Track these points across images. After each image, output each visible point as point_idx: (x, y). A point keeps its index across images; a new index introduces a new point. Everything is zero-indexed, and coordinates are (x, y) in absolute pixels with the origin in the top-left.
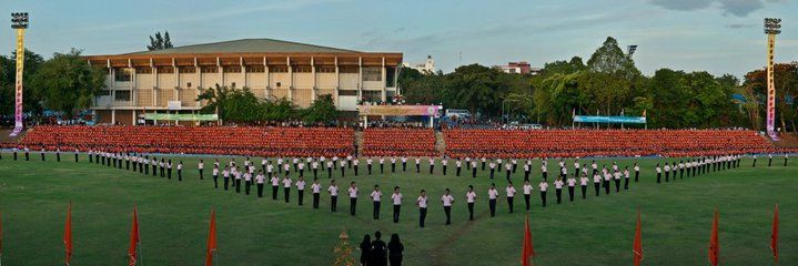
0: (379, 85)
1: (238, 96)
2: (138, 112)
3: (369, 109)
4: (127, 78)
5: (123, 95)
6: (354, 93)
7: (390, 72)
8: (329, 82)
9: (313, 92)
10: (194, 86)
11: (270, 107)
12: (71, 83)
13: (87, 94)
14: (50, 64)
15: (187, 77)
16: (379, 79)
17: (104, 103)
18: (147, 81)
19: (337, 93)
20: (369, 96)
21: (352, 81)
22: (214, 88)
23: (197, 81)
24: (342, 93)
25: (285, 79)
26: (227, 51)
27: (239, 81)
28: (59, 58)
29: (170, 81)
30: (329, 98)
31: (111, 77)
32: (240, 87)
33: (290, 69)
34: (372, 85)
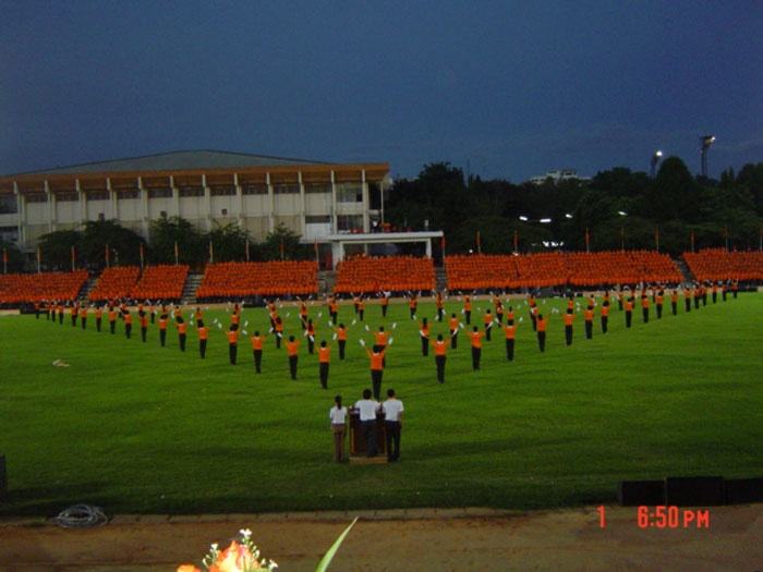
0: (360, 208)
4: (13, 209)
6: (326, 219)
7: (374, 188)
8: (292, 205)
9: (272, 221)
16: (359, 198)
19: (303, 220)
20: (346, 223)
21: (322, 203)
24: (310, 219)
32: (172, 216)
33: (239, 190)
34: (350, 208)
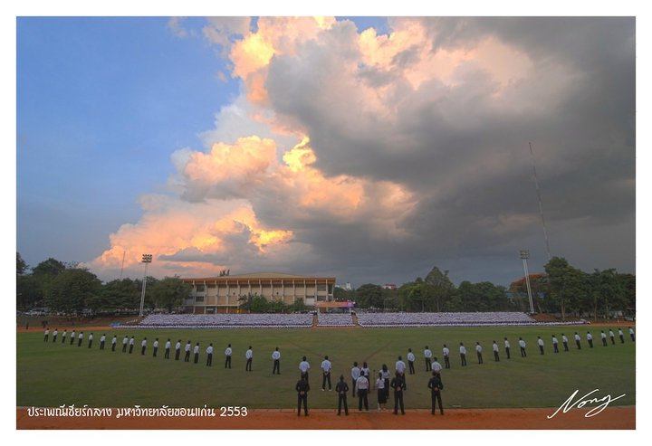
0: (325, 293)
1: (258, 299)
2: (207, 307)
3: (320, 303)
4: (203, 290)
5: (200, 299)
6: (313, 297)
7: (330, 286)
8: (302, 292)
9: (294, 297)
10: (237, 294)
11: (273, 304)
12: (173, 292)
13: (180, 298)
14: (162, 282)
15: (233, 290)
16: (325, 290)
17: (190, 302)
18: (213, 292)
19: (305, 297)
20: (319, 298)
21: (312, 291)
22: (247, 295)
23: (238, 291)
24: (307, 297)
25: (281, 291)
26: (254, 277)
27: (258, 292)
28: (168, 279)
29: (225, 292)
30: (301, 300)
31: (195, 289)
32: (259, 294)
33: (283, 286)
34: (321, 293)
